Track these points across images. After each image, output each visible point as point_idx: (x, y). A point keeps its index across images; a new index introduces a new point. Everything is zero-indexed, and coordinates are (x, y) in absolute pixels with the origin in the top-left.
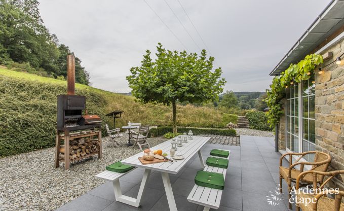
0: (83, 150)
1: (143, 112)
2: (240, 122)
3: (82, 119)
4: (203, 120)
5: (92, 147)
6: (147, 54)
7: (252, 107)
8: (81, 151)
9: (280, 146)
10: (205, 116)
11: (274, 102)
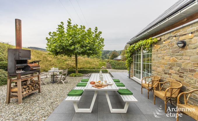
0: (30, 88)
1: (51, 61)
2: (107, 66)
3: (28, 66)
4: (89, 65)
5: (36, 85)
6: (62, 24)
7: (106, 58)
8: (29, 89)
9: (131, 76)
10: (89, 63)
11: (130, 56)
